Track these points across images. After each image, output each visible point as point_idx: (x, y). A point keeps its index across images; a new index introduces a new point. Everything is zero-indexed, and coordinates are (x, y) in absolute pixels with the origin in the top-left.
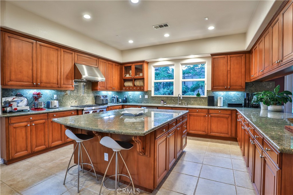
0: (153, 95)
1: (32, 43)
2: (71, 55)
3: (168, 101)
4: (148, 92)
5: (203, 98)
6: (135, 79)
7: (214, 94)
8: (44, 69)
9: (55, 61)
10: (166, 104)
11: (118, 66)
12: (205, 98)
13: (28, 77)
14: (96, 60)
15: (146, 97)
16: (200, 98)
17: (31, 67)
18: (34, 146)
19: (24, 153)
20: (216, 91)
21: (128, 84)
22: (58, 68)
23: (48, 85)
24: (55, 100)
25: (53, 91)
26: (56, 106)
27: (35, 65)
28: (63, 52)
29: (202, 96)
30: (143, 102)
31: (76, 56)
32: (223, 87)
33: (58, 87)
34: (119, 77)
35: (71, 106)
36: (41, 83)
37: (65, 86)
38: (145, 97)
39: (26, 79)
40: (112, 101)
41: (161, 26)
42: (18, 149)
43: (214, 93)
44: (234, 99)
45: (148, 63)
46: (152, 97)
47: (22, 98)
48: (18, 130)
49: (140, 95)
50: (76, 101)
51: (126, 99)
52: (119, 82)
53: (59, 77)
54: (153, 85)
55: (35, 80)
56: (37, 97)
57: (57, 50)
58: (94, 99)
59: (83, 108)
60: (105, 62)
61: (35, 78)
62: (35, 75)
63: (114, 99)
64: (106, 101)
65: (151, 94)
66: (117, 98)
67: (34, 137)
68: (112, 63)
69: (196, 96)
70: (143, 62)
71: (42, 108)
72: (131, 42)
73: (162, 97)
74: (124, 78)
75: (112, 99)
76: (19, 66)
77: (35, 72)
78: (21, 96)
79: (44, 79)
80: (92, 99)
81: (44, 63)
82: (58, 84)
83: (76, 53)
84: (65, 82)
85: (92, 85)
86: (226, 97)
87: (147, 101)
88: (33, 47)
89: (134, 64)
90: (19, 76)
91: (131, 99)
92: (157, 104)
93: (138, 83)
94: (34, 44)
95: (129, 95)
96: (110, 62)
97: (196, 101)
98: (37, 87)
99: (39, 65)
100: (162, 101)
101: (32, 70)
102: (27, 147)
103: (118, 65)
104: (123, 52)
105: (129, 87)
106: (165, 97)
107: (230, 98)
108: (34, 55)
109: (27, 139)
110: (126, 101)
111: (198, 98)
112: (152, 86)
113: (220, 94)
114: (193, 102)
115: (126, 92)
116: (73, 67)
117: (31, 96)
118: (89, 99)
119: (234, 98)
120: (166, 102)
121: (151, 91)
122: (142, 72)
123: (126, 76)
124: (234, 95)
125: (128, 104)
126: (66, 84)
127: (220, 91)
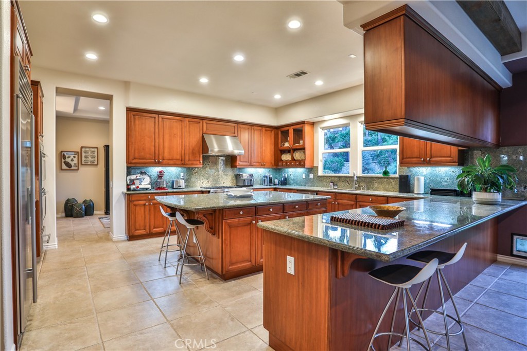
0: (320, 173)
1: (155, 118)
2: (198, 125)
3: (340, 184)
4: (313, 169)
5: (392, 178)
6: (295, 150)
7: (411, 171)
8: (167, 145)
9: (179, 134)
10: (336, 187)
11: (272, 131)
12: (396, 178)
13: (150, 154)
14: (235, 127)
15: (311, 176)
16: (387, 178)
17: (153, 143)
18: (152, 227)
19: (142, 232)
20: (414, 167)
21: (286, 157)
22: (182, 142)
23: (171, 162)
24: (181, 179)
25: (179, 169)
26: (181, 186)
27: (157, 141)
28: (188, 122)
29: (392, 175)
30: (307, 185)
31: (205, 125)
32: (418, 159)
33: (183, 164)
34: (273, 147)
35: (201, 187)
36: (163, 159)
37: (190, 162)
38: (309, 176)
39: (148, 156)
40: (263, 182)
41: (298, 75)
42: (138, 227)
43: (411, 169)
44: (446, 182)
45: (313, 124)
46: (318, 177)
47: (144, 176)
48: (138, 208)
49: (304, 173)
50: (208, 181)
51: (286, 179)
52: (273, 154)
53: (183, 152)
54: (320, 157)
55: (157, 157)
56: (161, 175)
57: (181, 120)
58: (234, 178)
59: (209, 190)
60: (249, 128)
61: (156, 155)
62: (157, 152)
63: (266, 179)
64: (249, 182)
65: (318, 172)
66: (270, 178)
67: (152, 217)
68: (260, 128)
69: (381, 175)
70: (303, 123)
71: (164, 188)
72: (277, 97)
73: (332, 177)
74: (281, 148)
75: (264, 178)
76: (142, 143)
77: (157, 149)
78: (145, 173)
79: (166, 155)
80: (232, 178)
81: (167, 137)
82: (182, 161)
83: (205, 122)
84: (190, 158)
85: (231, 160)
86: (431, 176)
87: (312, 182)
88: (155, 122)
89: (292, 127)
90: (142, 154)
91: (292, 180)
92: (326, 187)
93: (298, 156)
94: (157, 118)
95: (289, 174)
96: (256, 128)
97: (382, 183)
98: (159, 164)
99: (161, 140)
100: (331, 182)
101: (154, 146)
102: (145, 226)
103: (271, 129)
104: (278, 110)
105: (287, 162)
106: (336, 177)
107: (438, 179)
108: (157, 130)
109: (145, 218)
110: (285, 182)
111: (385, 178)
112: (319, 160)
113: (421, 171)
114: (376, 185)
115: (286, 169)
116: (201, 139)
117: (156, 174)
118: (226, 179)
119: (446, 179)
120: (337, 185)
121: (317, 167)
122: (302, 138)
123: (284, 145)
124: (446, 173)
125: (287, 187)
126: (191, 161)
127: (420, 166)
